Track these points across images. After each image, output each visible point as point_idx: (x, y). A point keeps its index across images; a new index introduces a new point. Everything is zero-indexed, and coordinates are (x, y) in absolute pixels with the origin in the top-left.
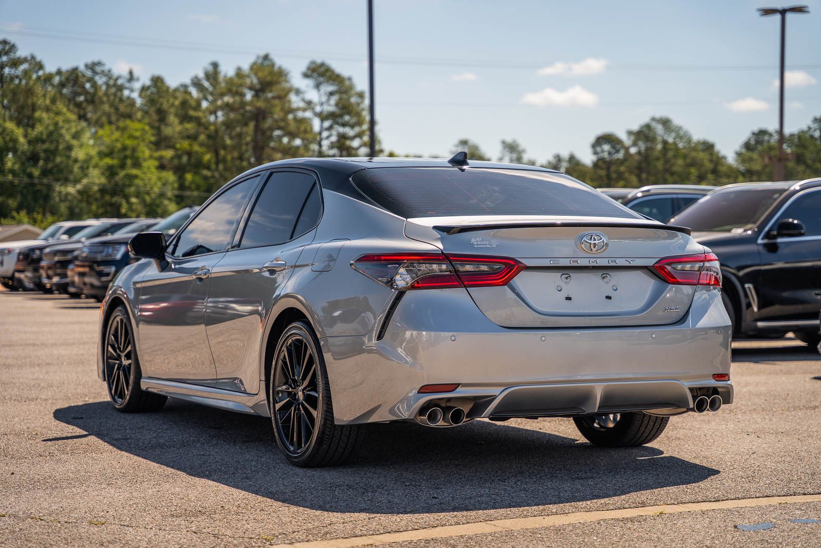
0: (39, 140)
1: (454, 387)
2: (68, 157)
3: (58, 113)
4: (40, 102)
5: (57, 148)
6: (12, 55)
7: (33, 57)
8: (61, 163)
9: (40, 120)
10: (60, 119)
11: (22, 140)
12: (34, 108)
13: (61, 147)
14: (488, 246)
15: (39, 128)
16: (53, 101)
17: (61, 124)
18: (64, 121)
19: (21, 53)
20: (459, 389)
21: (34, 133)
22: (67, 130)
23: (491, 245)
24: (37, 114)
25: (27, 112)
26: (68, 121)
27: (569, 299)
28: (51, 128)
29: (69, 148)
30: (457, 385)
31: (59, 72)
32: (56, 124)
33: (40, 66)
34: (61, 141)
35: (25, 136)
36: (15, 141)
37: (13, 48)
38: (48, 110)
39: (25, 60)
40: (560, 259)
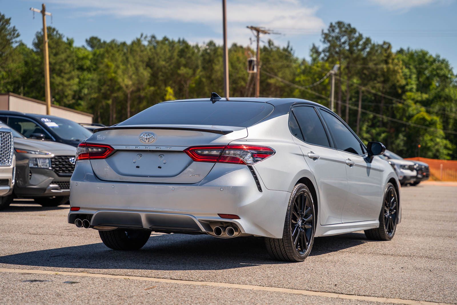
14: (102, 139)
27: (138, 167)
40: (130, 146)
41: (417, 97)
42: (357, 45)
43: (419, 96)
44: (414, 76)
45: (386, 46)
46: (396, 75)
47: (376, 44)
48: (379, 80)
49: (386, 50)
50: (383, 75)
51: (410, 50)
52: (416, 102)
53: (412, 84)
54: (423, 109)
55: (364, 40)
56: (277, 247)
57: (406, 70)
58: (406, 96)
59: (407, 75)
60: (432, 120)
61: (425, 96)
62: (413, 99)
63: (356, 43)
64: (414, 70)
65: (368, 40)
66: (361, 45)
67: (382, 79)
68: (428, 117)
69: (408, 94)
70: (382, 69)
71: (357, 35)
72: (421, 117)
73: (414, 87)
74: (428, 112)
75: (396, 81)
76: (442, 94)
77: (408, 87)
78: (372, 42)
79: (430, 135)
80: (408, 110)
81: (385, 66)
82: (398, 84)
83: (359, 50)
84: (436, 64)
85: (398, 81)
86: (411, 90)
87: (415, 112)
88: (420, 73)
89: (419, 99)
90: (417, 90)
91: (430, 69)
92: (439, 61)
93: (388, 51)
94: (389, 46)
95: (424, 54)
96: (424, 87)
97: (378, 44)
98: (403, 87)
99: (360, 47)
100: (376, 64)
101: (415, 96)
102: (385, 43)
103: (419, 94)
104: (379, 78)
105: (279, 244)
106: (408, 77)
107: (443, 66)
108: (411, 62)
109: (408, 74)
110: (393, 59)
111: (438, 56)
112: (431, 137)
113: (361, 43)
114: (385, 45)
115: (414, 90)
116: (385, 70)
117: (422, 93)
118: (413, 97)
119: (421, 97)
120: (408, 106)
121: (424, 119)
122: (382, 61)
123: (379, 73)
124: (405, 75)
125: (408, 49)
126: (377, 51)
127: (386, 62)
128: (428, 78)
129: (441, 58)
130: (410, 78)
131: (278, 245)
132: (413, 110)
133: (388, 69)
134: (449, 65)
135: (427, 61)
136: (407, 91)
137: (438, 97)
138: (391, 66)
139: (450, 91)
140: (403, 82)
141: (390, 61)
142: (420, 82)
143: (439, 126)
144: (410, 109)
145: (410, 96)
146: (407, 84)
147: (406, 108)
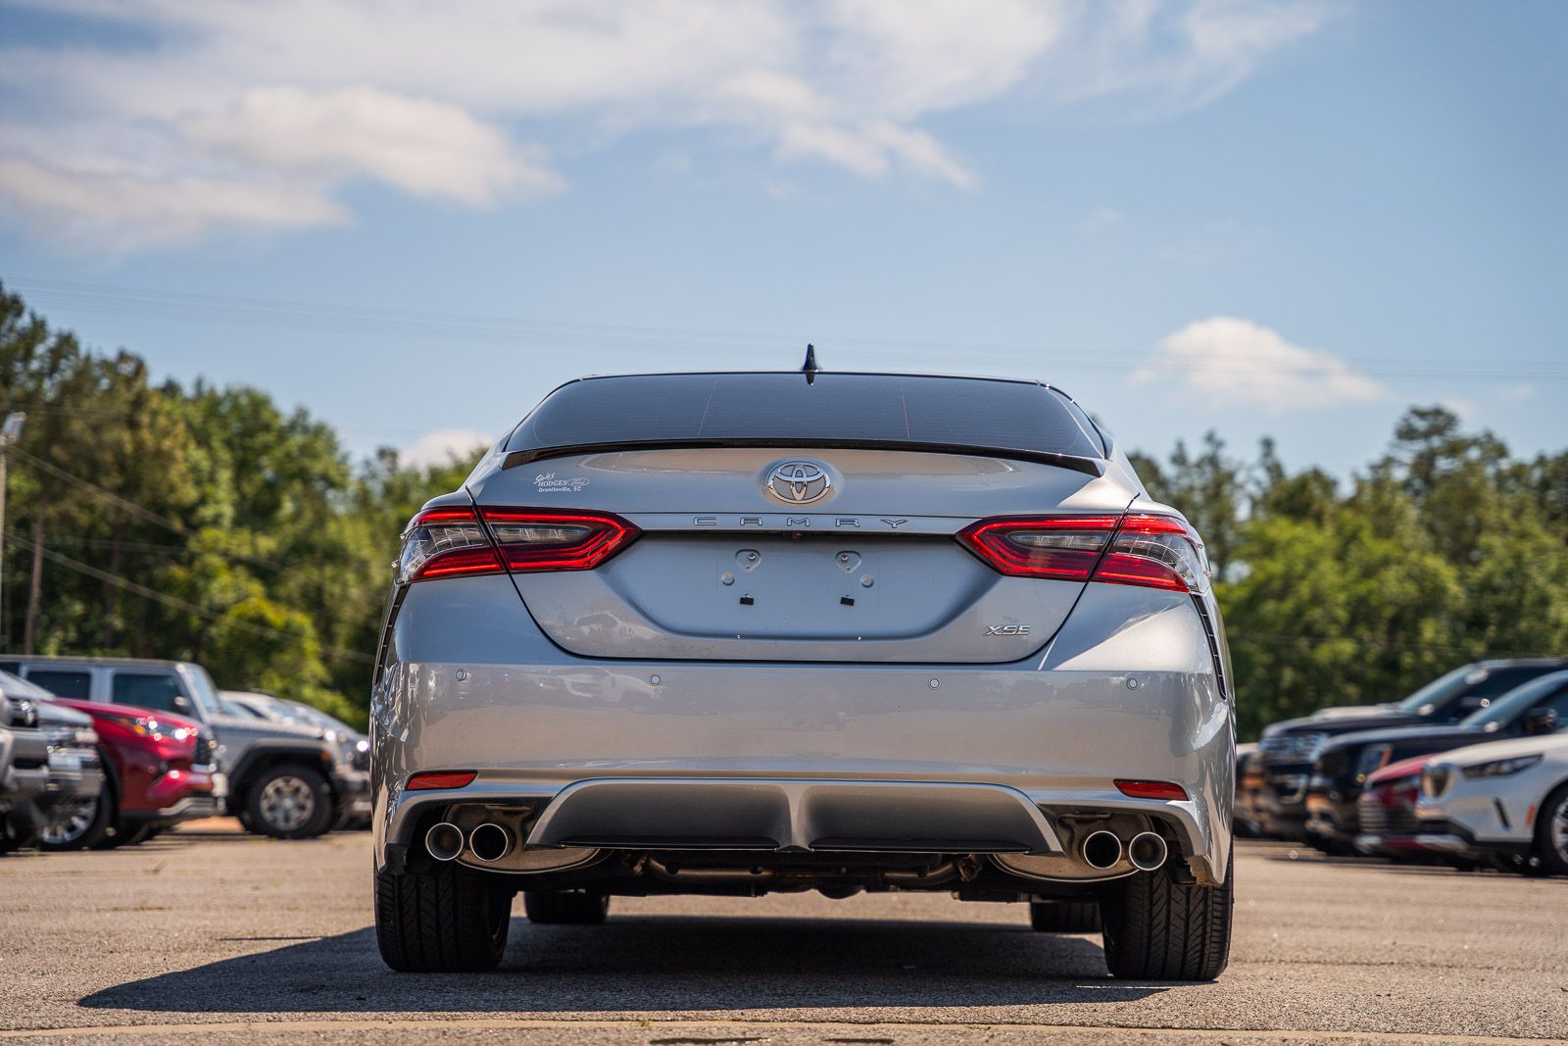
0: (1486, 587)
1: (466, 776)
2: (1542, 618)
3: (1523, 536)
4: (1491, 516)
5: (1520, 603)
6: (1450, 435)
7: (1489, 436)
8: (1531, 628)
9: (1489, 551)
10: (1526, 548)
11: (1454, 588)
12: (1480, 527)
13: (1529, 598)
14: (564, 489)
15: (1488, 566)
16: (1518, 514)
17: (1528, 555)
18: (1534, 550)
19: (1467, 429)
20: (477, 781)
21: (1477, 575)
22: (1542, 568)
23: (572, 488)
24: (1484, 539)
25: (1466, 537)
26: (1541, 550)
27: (747, 601)
28: (1509, 564)
29: (1544, 601)
30: (473, 774)
31: (1541, 461)
32: (1518, 558)
33: (1501, 451)
34: (1529, 588)
35: (1461, 579)
36: (1440, 590)
37: (1451, 420)
38: (1504, 529)
39: (1475, 442)
40: (717, 516)
41: (239, 546)
42: (28, 356)
43: (243, 544)
44: (225, 476)
45: (127, 368)
46: (165, 468)
47: (96, 357)
48: (106, 481)
49: (129, 381)
50: (121, 464)
51: (206, 388)
52: (234, 562)
53: (217, 502)
54: (256, 588)
55: (51, 342)
56: (1178, 924)
57: (198, 455)
58: (199, 541)
59: (200, 471)
60: (288, 625)
61: (267, 544)
62: (225, 554)
63: (21, 352)
64: (225, 455)
65: (67, 343)
66: (41, 357)
67: (116, 480)
68: (275, 615)
69: (209, 534)
70: (118, 446)
71: (25, 321)
72: (252, 613)
73: (228, 511)
74: (272, 597)
75: (164, 488)
76: (316, 537)
77: (207, 512)
78: (83, 350)
79: (282, 676)
80: (206, 590)
81: (126, 436)
82: (171, 499)
83: (33, 375)
84: (297, 440)
85: (172, 489)
86: (216, 521)
87: (230, 596)
88: (243, 468)
89: (245, 552)
90: (238, 523)
91: (279, 453)
92: (306, 430)
93: (138, 385)
94: (140, 369)
95: (259, 403)
96: (257, 513)
97: (103, 358)
98: (187, 512)
99: (35, 365)
100: (96, 429)
101: (233, 541)
102: (123, 357)
103: (245, 535)
104: (107, 474)
105: (1188, 910)
106: (205, 475)
107: (319, 445)
108: (213, 426)
109: (205, 465)
110: (154, 414)
111: (302, 414)
112: (287, 682)
113: (40, 349)
114: (126, 362)
115: (227, 522)
116: (129, 448)
117: (254, 531)
118: (222, 545)
119: (253, 544)
120: (208, 575)
121: (261, 621)
122: (116, 420)
123: (108, 457)
124: (195, 469)
125: (199, 384)
126: (96, 381)
127: (133, 425)
128: (270, 486)
129: (313, 420)
130: (212, 479)
131: (1183, 915)
132: (223, 590)
133: (139, 446)
134: (338, 443)
135: (267, 428)
136: (204, 523)
137: (301, 550)
138: (146, 435)
139: (341, 531)
140: (189, 493)
141: (145, 419)
142: (243, 497)
143: (311, 645)
144: (215, 587)
145: (216, 541)
146: (203, 501)
147: (201, 583)
